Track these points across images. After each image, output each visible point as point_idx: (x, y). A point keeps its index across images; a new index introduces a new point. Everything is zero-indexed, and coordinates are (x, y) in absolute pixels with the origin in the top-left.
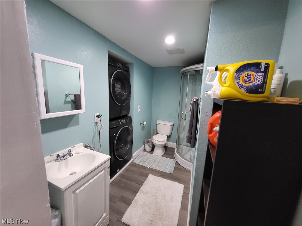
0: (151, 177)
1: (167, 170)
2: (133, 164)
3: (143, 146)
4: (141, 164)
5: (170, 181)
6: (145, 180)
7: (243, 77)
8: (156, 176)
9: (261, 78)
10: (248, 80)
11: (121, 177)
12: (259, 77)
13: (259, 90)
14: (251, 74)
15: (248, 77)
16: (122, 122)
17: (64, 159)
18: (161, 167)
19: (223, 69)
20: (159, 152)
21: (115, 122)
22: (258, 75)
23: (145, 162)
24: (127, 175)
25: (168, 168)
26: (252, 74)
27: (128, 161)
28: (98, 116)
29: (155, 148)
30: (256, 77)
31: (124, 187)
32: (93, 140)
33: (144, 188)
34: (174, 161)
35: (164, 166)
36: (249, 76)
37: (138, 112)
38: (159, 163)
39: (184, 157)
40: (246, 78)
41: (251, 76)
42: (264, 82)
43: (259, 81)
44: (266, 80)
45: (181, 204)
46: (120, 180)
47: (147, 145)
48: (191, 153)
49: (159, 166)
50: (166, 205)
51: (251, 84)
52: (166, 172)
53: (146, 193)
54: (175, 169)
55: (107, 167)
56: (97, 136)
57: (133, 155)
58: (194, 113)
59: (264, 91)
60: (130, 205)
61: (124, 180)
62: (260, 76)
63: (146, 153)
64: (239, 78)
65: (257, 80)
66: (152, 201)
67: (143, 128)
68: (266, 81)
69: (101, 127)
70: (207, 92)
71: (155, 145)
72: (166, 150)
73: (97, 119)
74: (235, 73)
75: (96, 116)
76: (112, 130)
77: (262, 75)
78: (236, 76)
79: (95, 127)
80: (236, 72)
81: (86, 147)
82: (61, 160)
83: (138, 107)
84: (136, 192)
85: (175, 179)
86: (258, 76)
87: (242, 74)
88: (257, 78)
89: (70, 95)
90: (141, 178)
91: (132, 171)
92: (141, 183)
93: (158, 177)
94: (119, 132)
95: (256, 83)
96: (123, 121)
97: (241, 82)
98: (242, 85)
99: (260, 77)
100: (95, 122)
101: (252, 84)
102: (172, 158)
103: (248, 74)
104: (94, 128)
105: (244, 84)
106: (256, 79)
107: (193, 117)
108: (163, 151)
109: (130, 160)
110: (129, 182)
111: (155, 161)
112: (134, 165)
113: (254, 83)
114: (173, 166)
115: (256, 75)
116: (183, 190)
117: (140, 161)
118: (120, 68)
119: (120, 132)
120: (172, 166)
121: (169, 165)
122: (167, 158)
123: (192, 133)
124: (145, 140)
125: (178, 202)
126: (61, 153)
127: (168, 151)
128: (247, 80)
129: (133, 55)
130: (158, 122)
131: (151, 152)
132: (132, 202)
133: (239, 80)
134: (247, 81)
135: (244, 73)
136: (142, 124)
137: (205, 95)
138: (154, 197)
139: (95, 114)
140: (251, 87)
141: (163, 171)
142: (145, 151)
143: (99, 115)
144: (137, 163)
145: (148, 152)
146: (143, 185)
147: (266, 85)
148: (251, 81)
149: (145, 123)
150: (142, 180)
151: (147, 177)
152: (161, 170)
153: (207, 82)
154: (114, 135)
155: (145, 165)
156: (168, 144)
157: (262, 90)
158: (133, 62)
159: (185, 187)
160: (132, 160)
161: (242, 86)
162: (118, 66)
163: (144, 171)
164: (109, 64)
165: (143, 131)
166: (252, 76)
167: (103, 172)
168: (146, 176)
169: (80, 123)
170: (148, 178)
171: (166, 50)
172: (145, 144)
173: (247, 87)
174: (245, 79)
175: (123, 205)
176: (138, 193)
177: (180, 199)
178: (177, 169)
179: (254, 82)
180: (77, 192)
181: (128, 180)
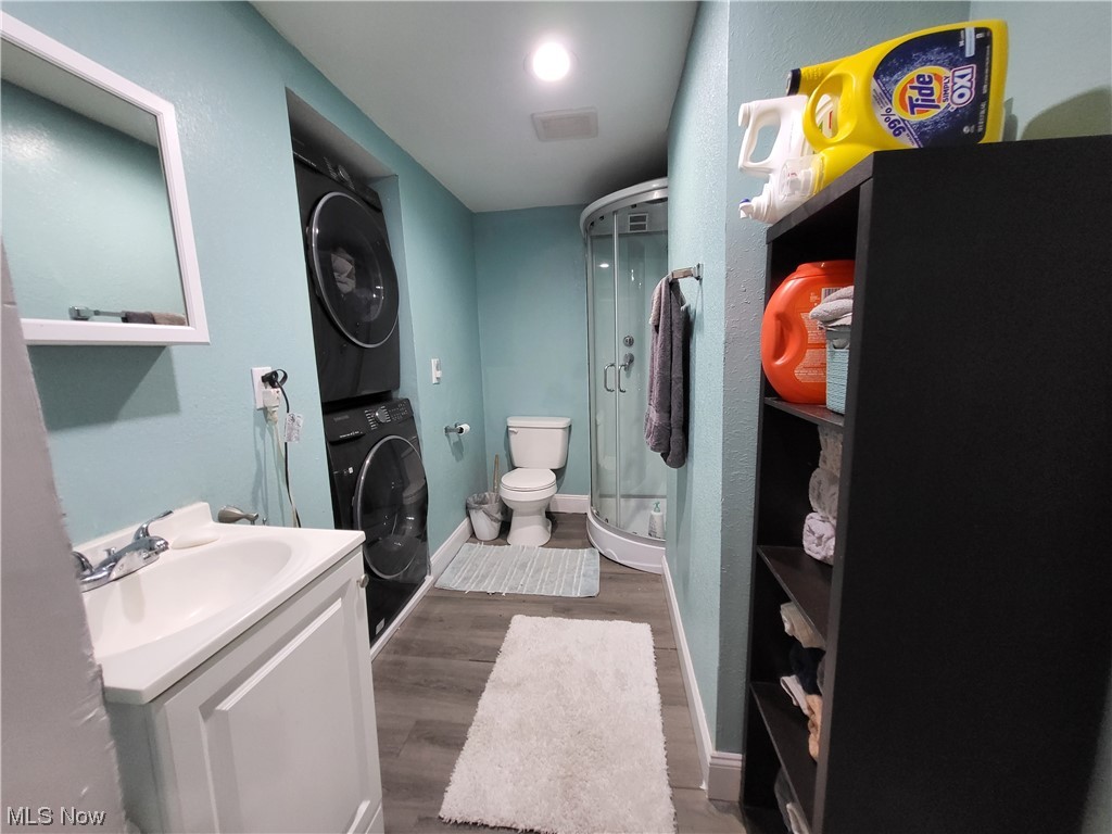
0: (521, 625)
1: (577, 589)
2: (440, 594)
3: (466, 521)
4: (469, 587)
5: (598, 622)
6: (502, 638)
7: (904, 90)
8: (542, 616)
9: (969, 84)
10: (923, 100)
11: (396, 652)
12: (960, 82)
13: (966, 130)
14: (929, 77)
15: (920, 89)
16: (376, 420)
17: (114, 575)
18: (552, 582)
19: (823, 76)
20: (529, 533)
21: (347, 417)
22: (957, 73)
23: (484, 577)
24: (419, 637)
25: (578, 582)
26: (935, 75)
27: (414, 586)
28: (270, 380)
29: (515, 521)
30: (950, 85)
31: (421, 685)
32: (255, 493)
33: (503, 668)
34: (594, 554)
35: (561, 576)
36: (924, 84)
37: (435, 381)
38: (538, 571)
39: (630, 531)
40: (915, 94)
41: (930, 82)
42: (981, 97)
43: (961, 96)
44: (985, 86)
45: (657, 690)
46: (396, 663)
47: (481, 513)
48: (653, 512)
49: (543, 581)
50: (608, 707)
51: (933, 112)
52: (573, 595)
53: (519, 684)
54: (604, 578)
55: (354, 583)
56: (273, 475)
57: (433, 559)
58: (672, 332)
59: (980, 130)
60: (463, 744)
61: (411, 660)
62: (962, 77)
63: (479, 547)
64: (887, 95)
65: (954, 92)
66: (550, 706)
67: (458, 448)
68: (985, 91)
69: (292, 429)
70: (747, 201)
71: (512, 510)
72: (555, 525)
73: (264, 393)
74: (874, 80)
75: (258, 380)
76: (339, 448)
77: (969, 71)
78: (879, 91)
79: (258, 430)
80: (877, 76)
81: (225, 518)
82: (96, 584)
83: (434, 362)
84: (473, 693)
85: (614, 613)
86: (956, 80)
87: (897, 81)
88: (956, 87)
89: (97, 313)
90: (483, 639)
91: (441, 621)
92: (491, 655)
93: (548, 619)
94: (368, 462)
95: (953, 106)
96: (380, 414)
97: (898, 112)
98: (903, 120)
99: (964, 81)
100: (260, 405)
101: (938, 111)
102: (583, 547)
103: (919, 77)
104: (258, 436)
105: (907, 116)
106: (949, 92)
107: (669, 348)
108: (547, 529)
109: (422, 580)
110: (437, 662)
111: (524, 566)
112: (441, 596)
113: (943, 105)
114: (595, 571)
115: (949, 74)
116: (652, 643)
117: (465, 579)
118: (341, 184)
119: (371, 461)
120: (592, 573)
121: (580, 569)
122: (565, 550)
123: (670, 412)
124: (471, 499)
125: (645, 685)
126: (95, 551)
127: (563, 527)
128: (917, 100)
129: (393, 141)
130: (512, 422)
131: (500, 540)
132: (466, 732)
133: (889, 106)
134: (920, 102)
135: (905, 74)
136: (451, 430)
137: (743, 215)
138: (555, 691)
139: (255, 369)
140: (936, 123)
141: (560, 594)
142: (474, 539)
143: (275, 373)
144: (454, 587)
145: (487, 543)
146: (498, 660)
147: (987, 107)
148: (933, 101)
149: (466, 427)
150: (490, 642)
151: (508, 628)
152: (554, 594)
153: (745, 159)
154: (351, 470)
155: (489, 587)
156: (555, 501)
157: (976, 128)
158: (394, 171)
159: (655, 632)
160: (429, 579)
161: (902, 125)
162: (334, 175)
163: (489, 610)
164: (296, 160)
165: (457, 460)
166: (934, 81)
167: (338, 605)
168: (504, 624)
169: (183, 403)
170: (510, 631)
171: (532, 115)
172: (473, 513)
173: (922, 125)
174: (910, 98)
175: (429, 754)
176: (484, 694)
177: (650, 672)
178: (610, 578)
179: (946, 103)
180: (227, 705)
181: (429, 655)
